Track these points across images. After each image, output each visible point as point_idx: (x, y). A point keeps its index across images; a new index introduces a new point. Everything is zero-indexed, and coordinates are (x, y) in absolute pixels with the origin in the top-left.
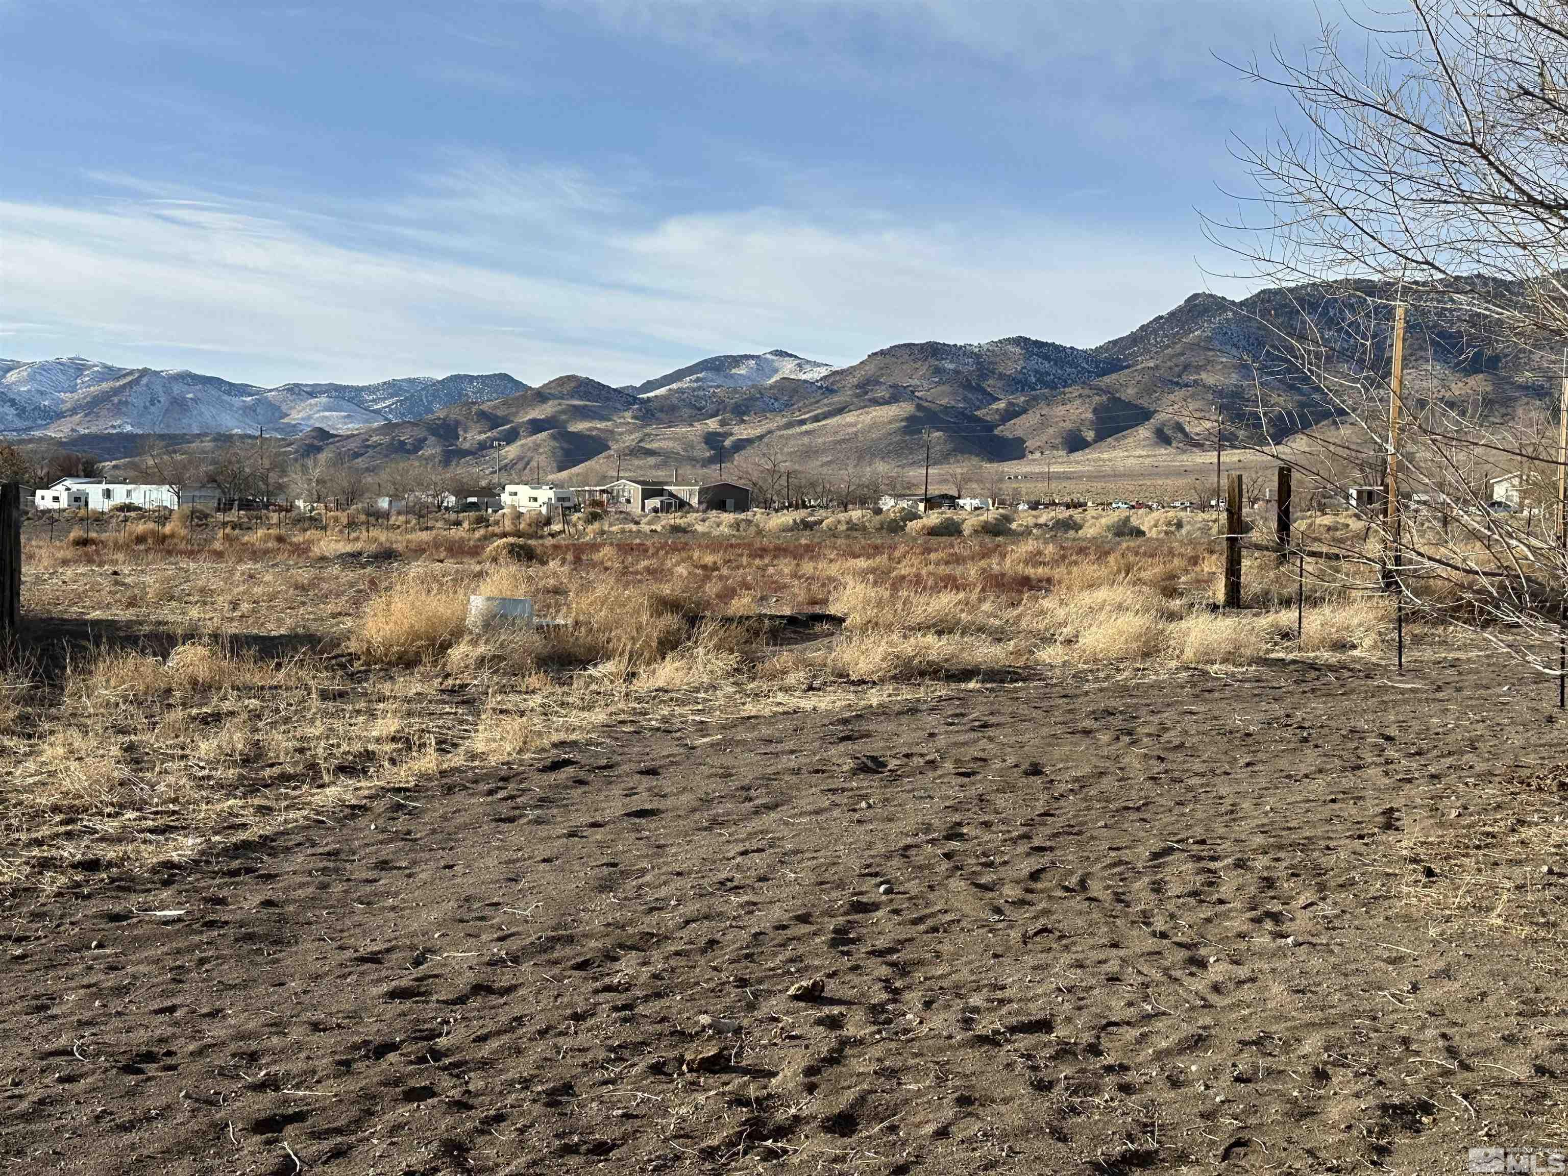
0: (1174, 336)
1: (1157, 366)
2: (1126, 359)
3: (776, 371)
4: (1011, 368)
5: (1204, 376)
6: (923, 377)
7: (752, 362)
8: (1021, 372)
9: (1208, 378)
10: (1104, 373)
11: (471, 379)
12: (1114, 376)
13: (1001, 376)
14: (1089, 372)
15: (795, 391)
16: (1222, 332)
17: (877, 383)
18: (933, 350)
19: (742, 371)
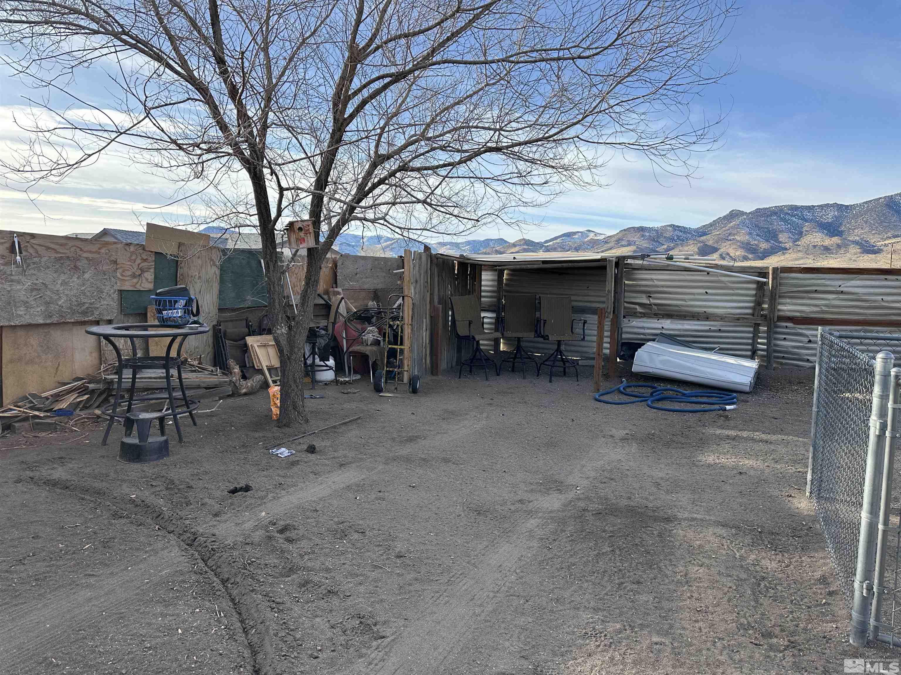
1: (719, 234)
3: (588, 236)
4: (668, 235)
5: (736, 237)
6: (638, 238)
7: (580, 234)
9: (738, 238)
10: (701, 236)
11: (492, 240)
12: (705, 237)
13: (665, 237)
15: (595, 243)
17: (622, 240)
18: (642, 229)
19: (576, 236)
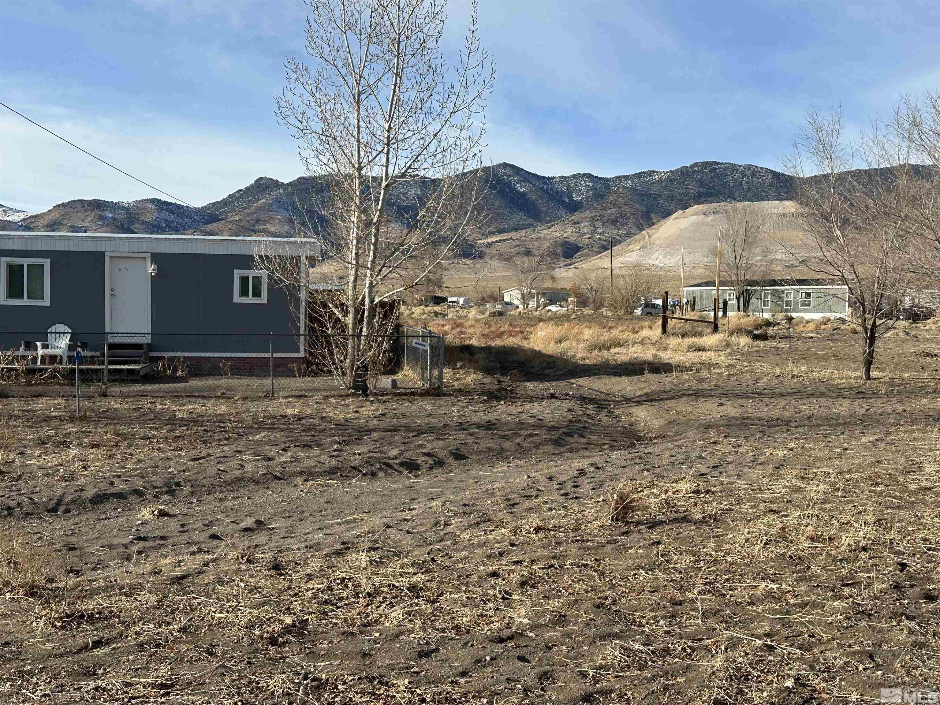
0: (249, 202)
2: (220, 215)
8: (155, 220)
14: (199, 222)
16: (278, 201)
